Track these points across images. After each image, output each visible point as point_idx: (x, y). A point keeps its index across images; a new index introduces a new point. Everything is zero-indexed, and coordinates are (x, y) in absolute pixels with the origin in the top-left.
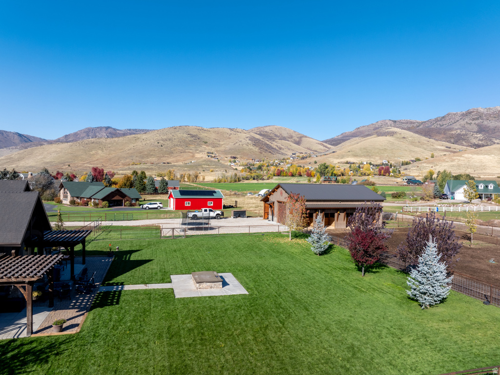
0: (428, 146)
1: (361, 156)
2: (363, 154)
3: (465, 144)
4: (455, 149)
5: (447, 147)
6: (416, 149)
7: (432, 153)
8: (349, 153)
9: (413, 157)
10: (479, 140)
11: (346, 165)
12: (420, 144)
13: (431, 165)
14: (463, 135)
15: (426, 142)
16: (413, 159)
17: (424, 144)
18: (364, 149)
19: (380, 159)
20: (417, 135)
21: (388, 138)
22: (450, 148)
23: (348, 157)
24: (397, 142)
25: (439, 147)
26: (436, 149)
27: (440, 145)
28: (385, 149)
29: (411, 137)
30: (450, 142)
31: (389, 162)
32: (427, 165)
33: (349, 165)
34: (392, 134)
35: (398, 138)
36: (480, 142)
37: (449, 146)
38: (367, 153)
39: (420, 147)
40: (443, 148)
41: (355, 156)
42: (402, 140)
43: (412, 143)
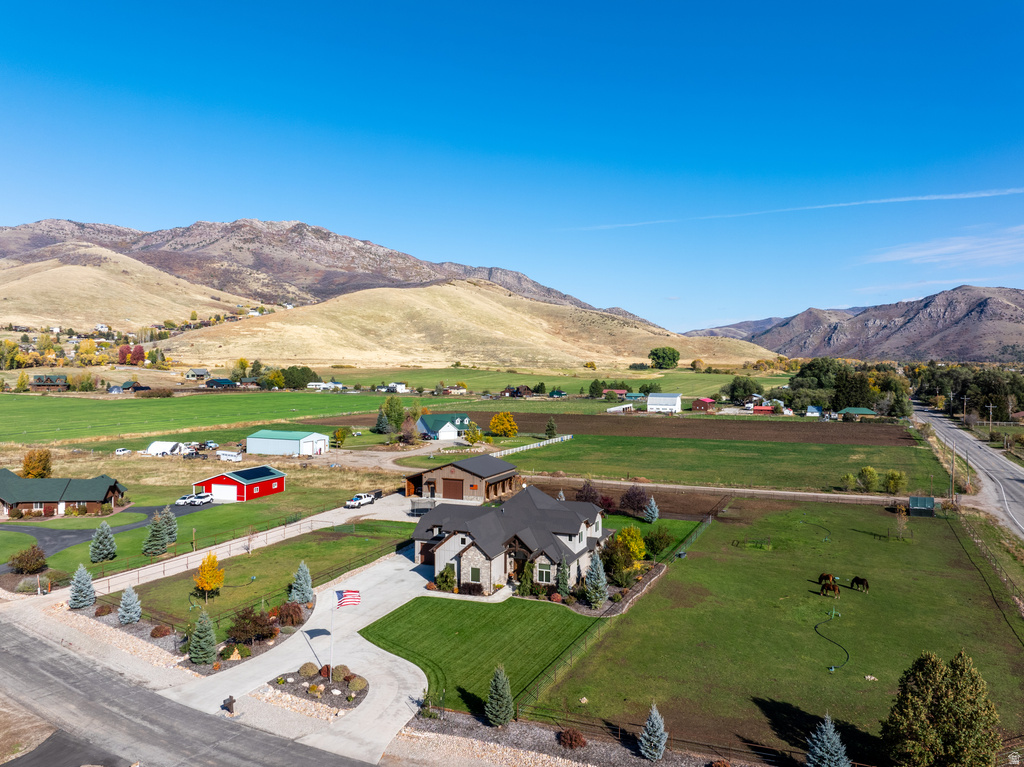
0: (179, 294)
1: (40, 313)
2: (42, 308)
3: (239, 290)
4: (228, 302)
5: (212, 298)
6: (157, 300)
7: (191, 310)
8: (6, 303)
9: (156, 318)
10: (264, 285)
11: (9, 333)
12: (160, 289)
13: (218, 343)
14: (236, 273)
15: (173, 285)
16: (157, 322)
17: (168, 289)
18: (43, 294)
19: (87, 320)
20: (150, 269)
21: (90, 271)
22: (219, 299)
23: (7, 314)
24: (114, 282)
25: (200, 297)
26: (195, 302)
27: (200, 293)
28: (94, 299)
29: (141, 271)
30: (213, 286)
31: (110, 329)
32: (210, 343)
33: (22, 334)
34: (97, 261)
35: (112, 271)
36: (265, 290)
37: (217, 296)
38: (52, 304)
39: (163, 296)
40: (207, 299)
41: (25, 310)
42: (121, 277)
43: (145, 285)
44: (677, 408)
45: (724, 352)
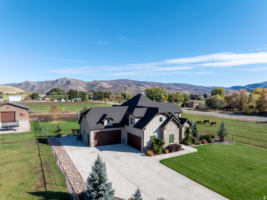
44: (20, 100)
45: (8, 90)
